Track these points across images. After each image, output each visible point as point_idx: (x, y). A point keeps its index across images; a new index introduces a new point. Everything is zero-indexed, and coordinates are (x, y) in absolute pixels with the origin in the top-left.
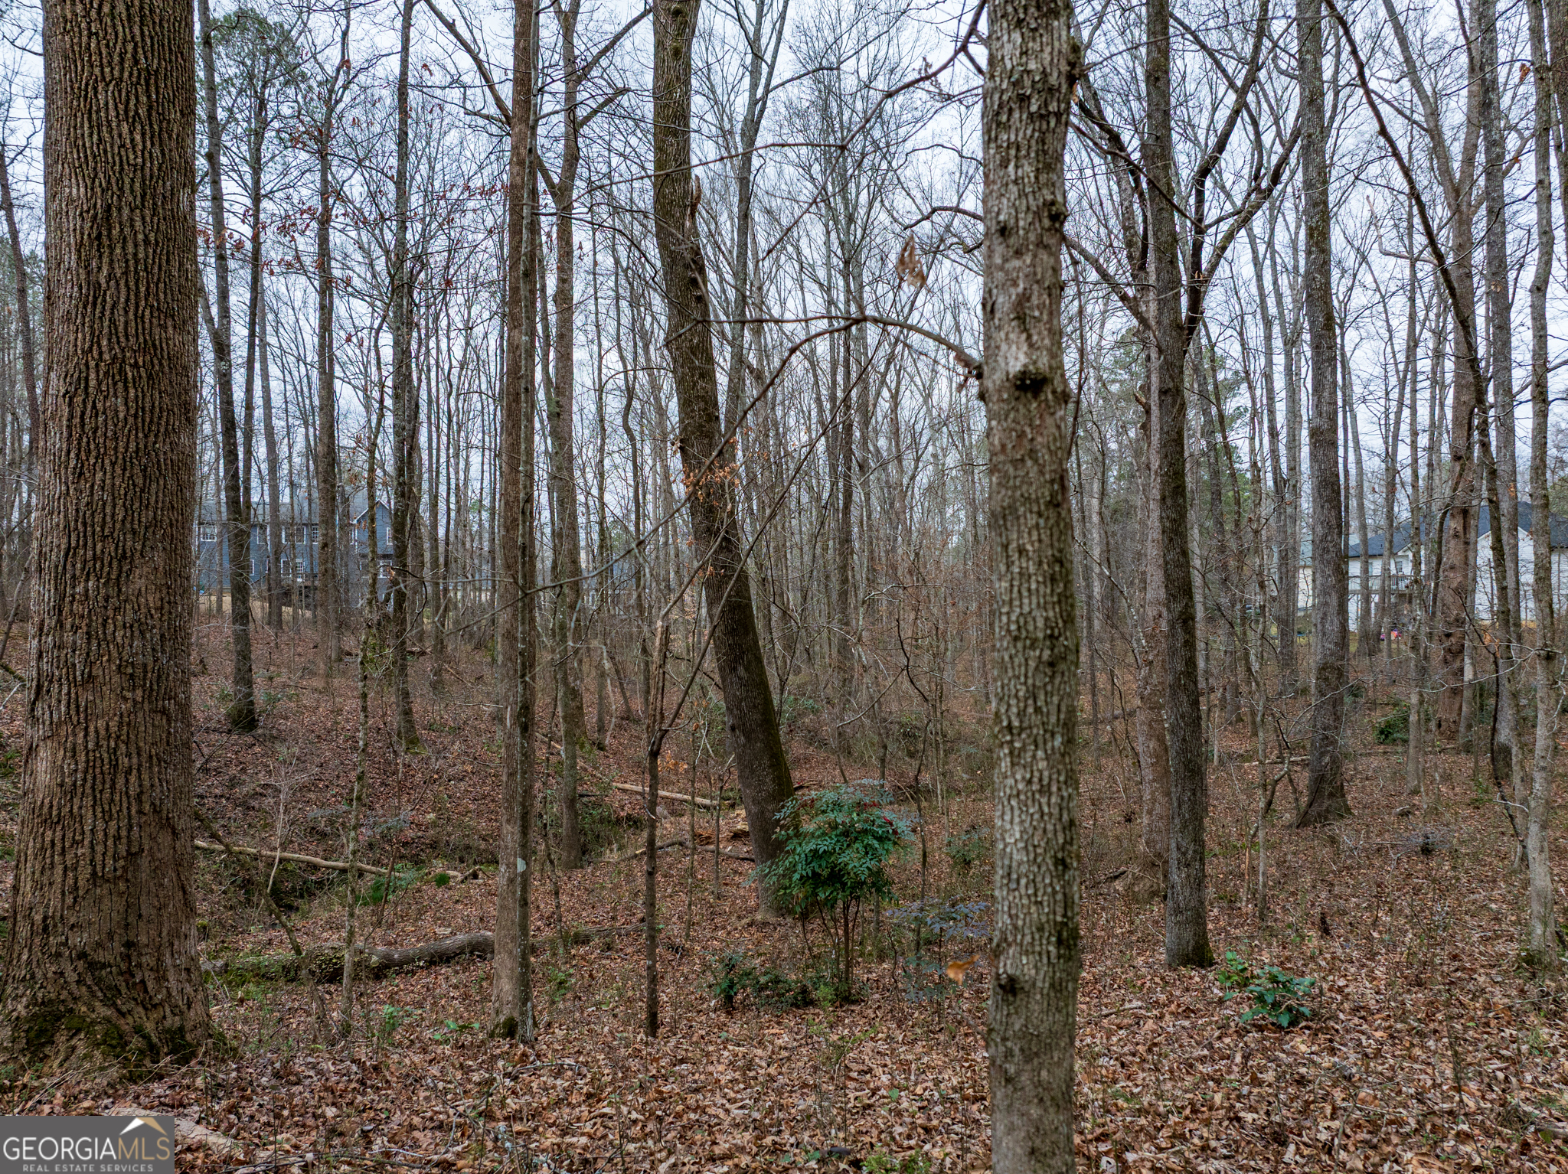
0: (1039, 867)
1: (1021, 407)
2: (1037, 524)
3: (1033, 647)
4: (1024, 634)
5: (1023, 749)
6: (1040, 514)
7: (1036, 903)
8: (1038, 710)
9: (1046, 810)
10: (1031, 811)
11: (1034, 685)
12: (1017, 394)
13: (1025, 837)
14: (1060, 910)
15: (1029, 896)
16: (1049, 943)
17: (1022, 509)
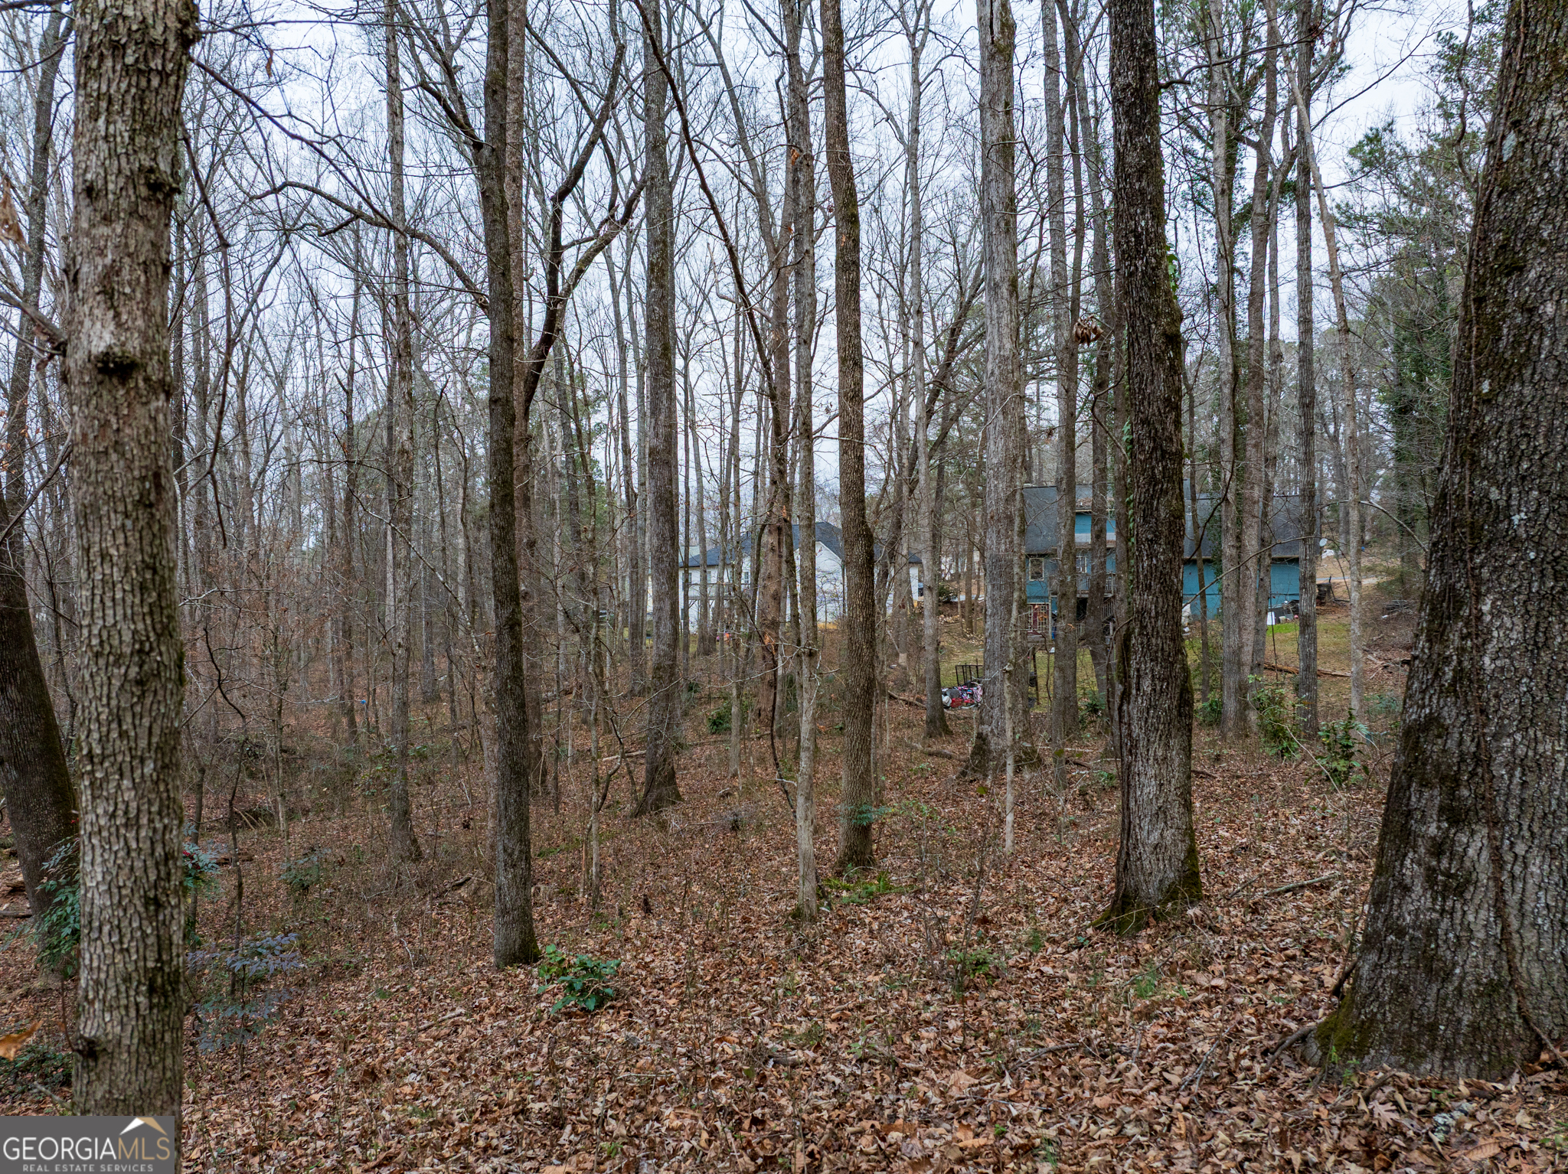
0: (125, 910)
1: (105, 393)
2: (123, 525)
3: (117, 663)
4: (107, 649)
5: (106, 778)
6: (127, 515)
7: (122, 950)
8: (123, 734)
9: (134, 845)
10: (115, 848)
11: (119, 708)
12: (100, 377)
13: (108, 878)
14: (152, 955)
15: (113, 945)
16: (137, 993)
17: (106, 508)
